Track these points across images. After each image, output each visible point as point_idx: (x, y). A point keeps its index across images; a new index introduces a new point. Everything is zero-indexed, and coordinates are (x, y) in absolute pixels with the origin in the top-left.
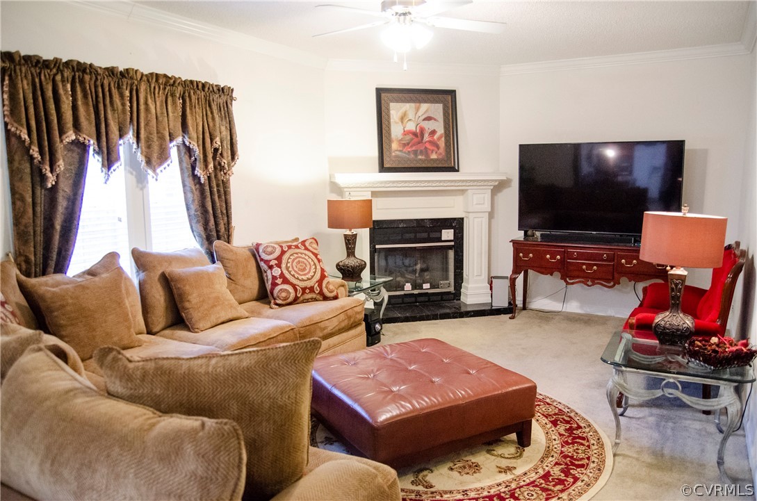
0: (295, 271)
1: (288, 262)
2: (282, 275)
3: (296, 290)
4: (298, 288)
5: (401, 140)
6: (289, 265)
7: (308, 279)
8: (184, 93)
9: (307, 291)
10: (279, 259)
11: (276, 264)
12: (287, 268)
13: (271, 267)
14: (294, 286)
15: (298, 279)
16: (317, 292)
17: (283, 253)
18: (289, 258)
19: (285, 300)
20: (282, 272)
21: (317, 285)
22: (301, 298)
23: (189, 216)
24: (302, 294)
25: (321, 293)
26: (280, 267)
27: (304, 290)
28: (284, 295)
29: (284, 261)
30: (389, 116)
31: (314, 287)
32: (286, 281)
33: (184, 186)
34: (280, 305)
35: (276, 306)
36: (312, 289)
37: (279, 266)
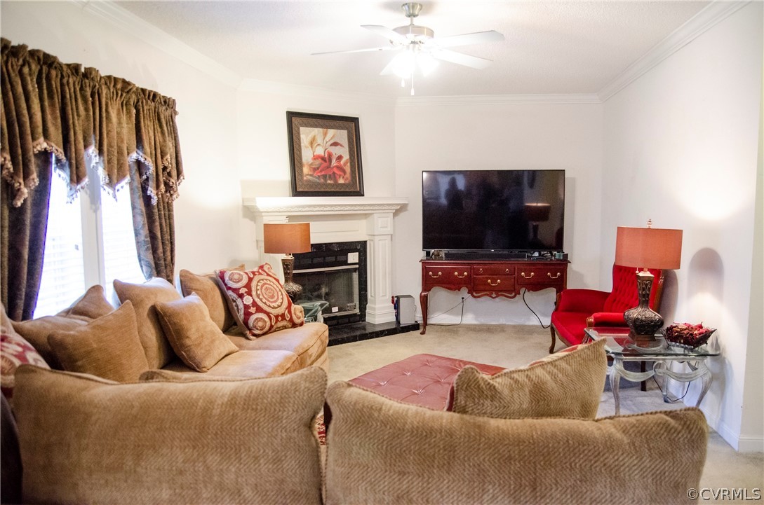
0: (266, 298)
1: (257, 290)
2: (254, 304)
3: (270, 319)
4: (272, 316)
5: (311, 164)
6: (259, 292)
7: (279, 306)
8: (138, 102)
9: (280, 318)
10: (248, 286)
11: (246, 292)
12: (258, 296)
13: (241, 296)
14: (268, 314)
15: (269, 306)
16: (288, 319)
17: (250, 280)
18: (257, 285)
19: (262, 330)
20: (254, 300)
21: (287, 311)
22: (275, 327)
23: (138, 242)
24: (276, 323)
25: (291, 320)
26: (251, 296)
27: (277, 317)
28: (260, 324)
29: (253, 289)
30: (299, 140)
31: (284, 314)
32: (259, 310)
33: (134, 208)
34: (257, 336)
35: (254, 338)
36: (283, 316)
37: (249, 293)
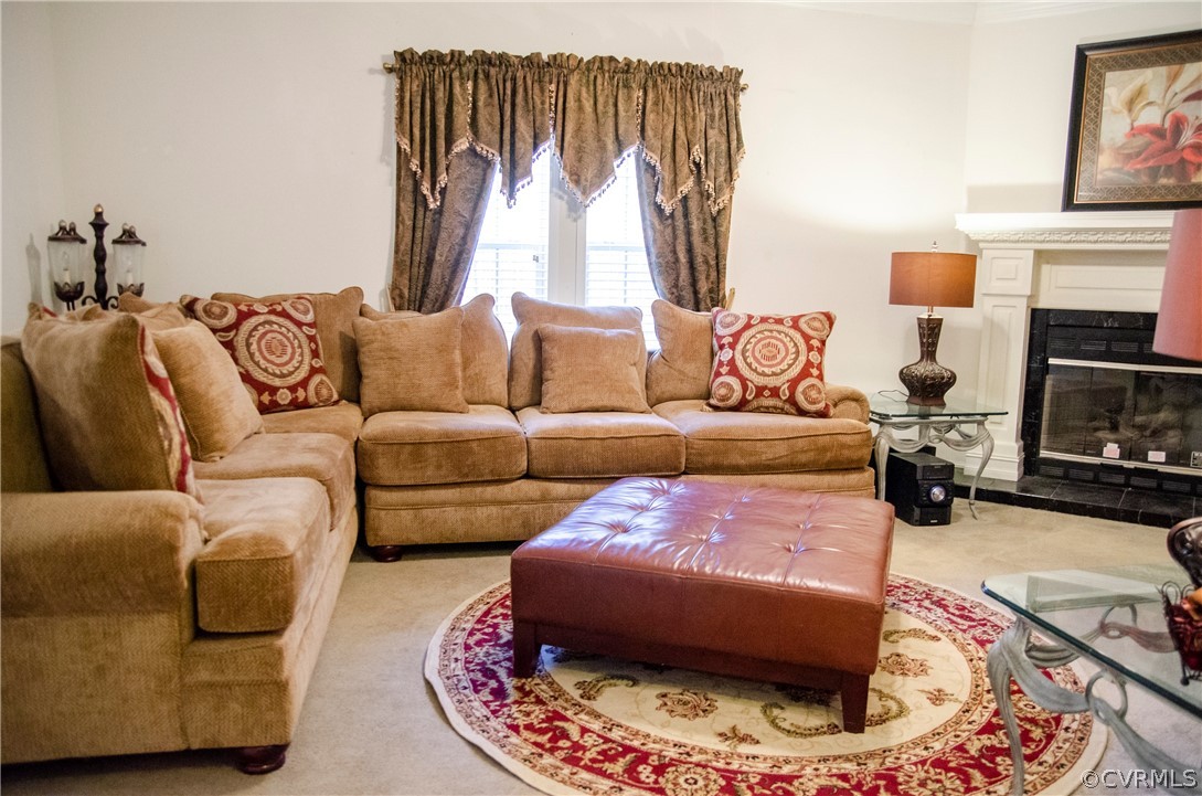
0: (755, 358)
1: (748, 342)
2: (732, 362)
3: (745, 388)
4: (750, 384)
5: (1121, 147)
6: (748, 347)
7: (774, 374)
8: (646, 81)
9: (767, 393)
10: (737, 336)
11: (729, 343)
12: (744, 352)
13: (721, 347)
14: (744, 382)
15: (755, 370)
16: (784, 398)
17: (748, 326)
18: (753, 336)
19: (723, 400)
20: (733, 358)
21: (786, 386)
22: (755, 404)
24: (757, 396)
25: (792, 401)
26: (734, 349)
27: (760, 391)
28: (723, 391)
29: (743, 341)
30: (1099, 101)
31: (780, 388)
32: (734, 371)
33: (644, 219)
34: (716, 408)
35: (708, 408)
36: (775, 392)
37: (732, 346)
